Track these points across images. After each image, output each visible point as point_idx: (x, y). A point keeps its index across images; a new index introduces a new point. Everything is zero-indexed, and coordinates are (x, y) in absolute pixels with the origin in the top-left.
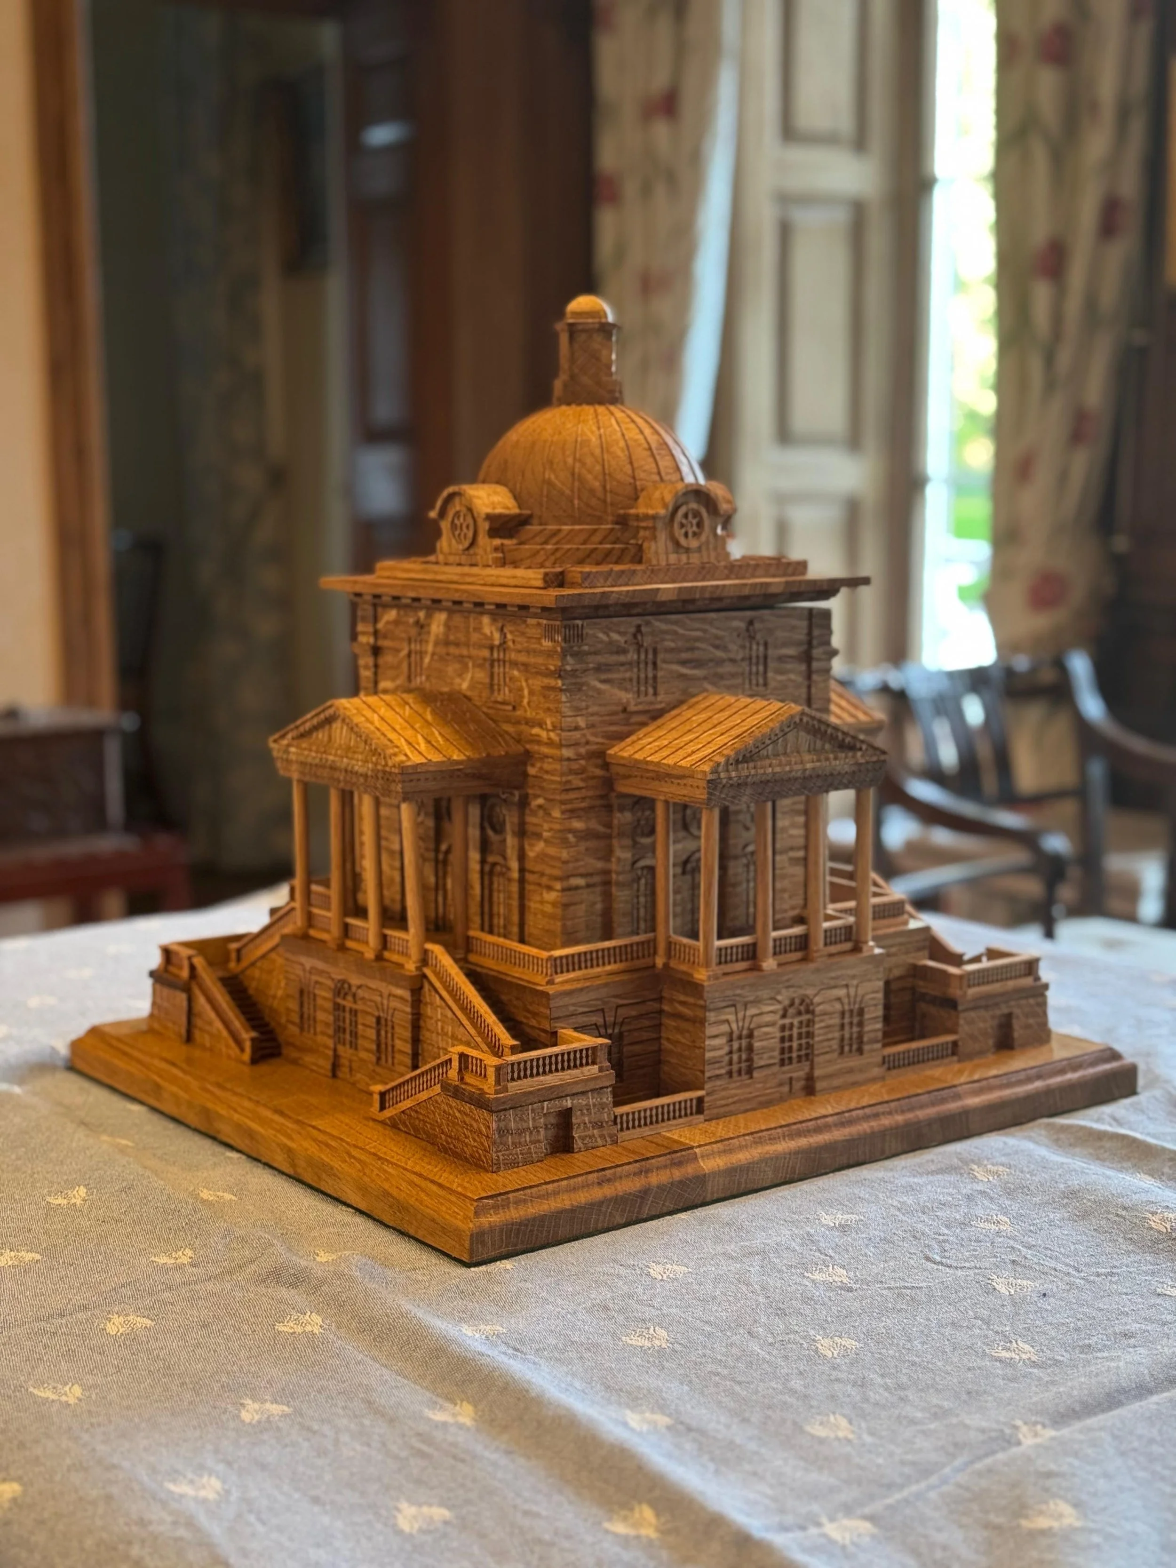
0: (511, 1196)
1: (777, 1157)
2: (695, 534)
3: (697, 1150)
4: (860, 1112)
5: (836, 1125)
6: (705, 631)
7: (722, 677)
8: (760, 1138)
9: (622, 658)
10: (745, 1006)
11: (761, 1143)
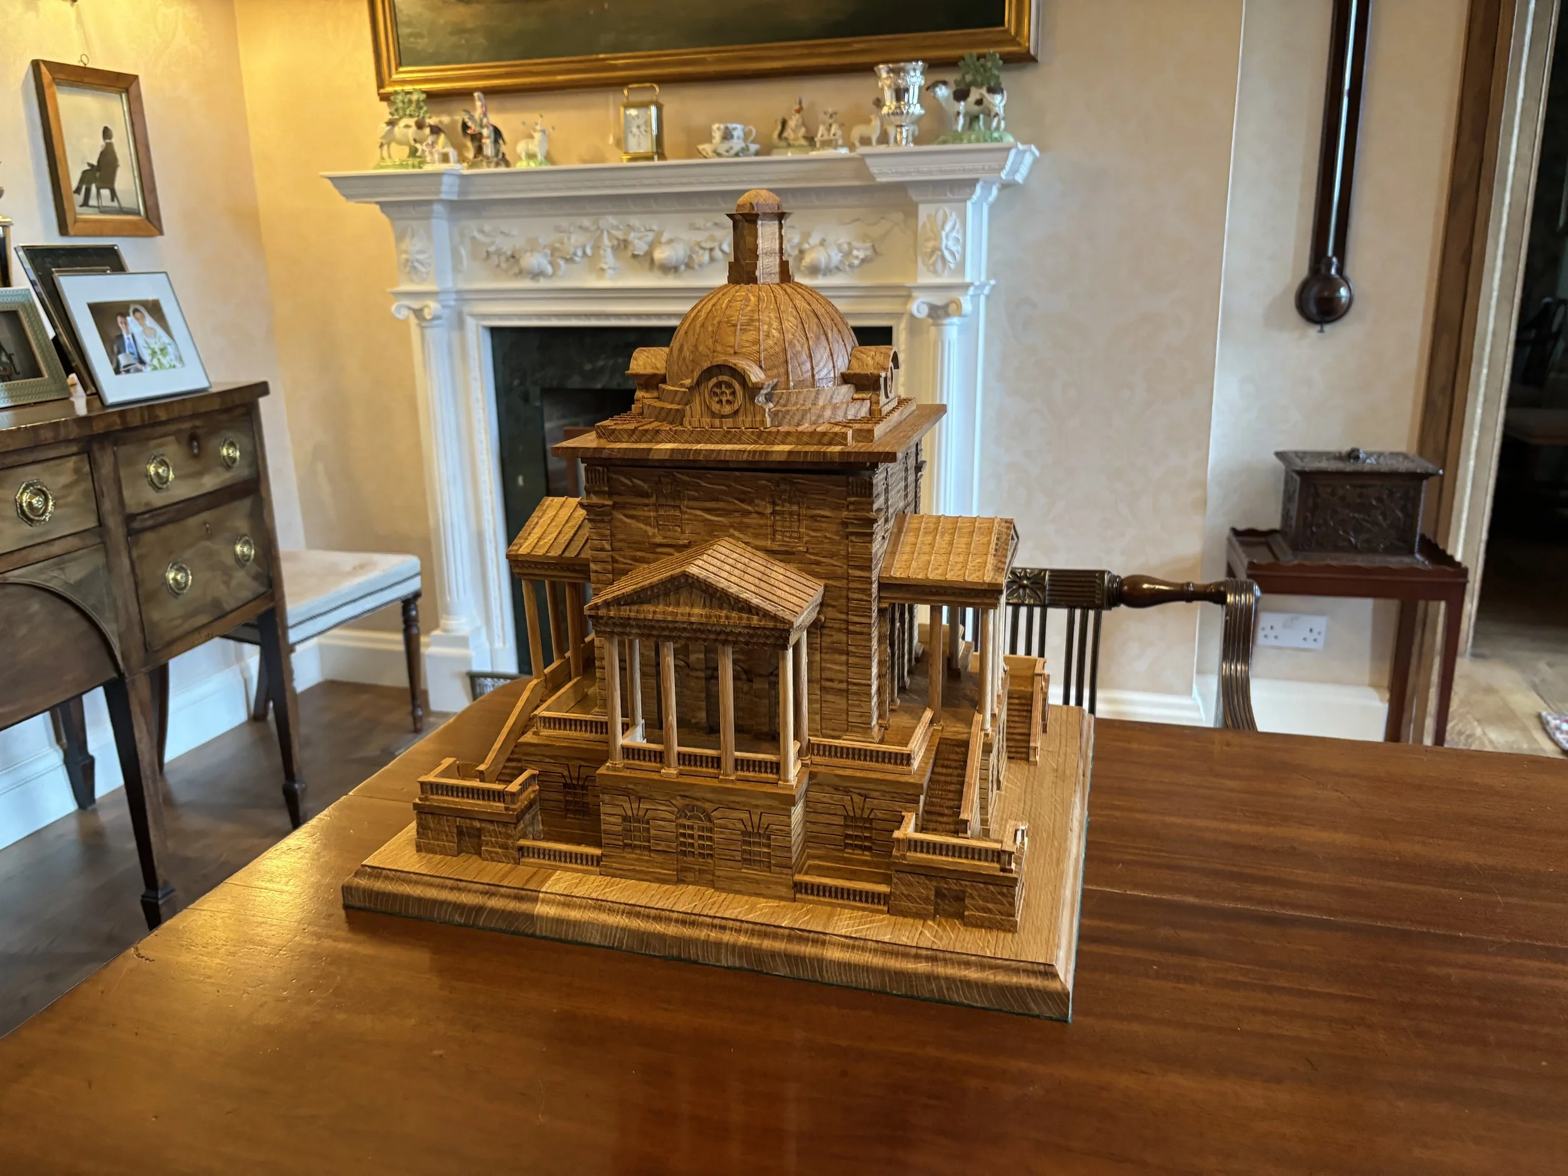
0: (384, 872)
1: (604, 926)
2: (728, 402)
3: (541, 895)
4: (709, 920)
5: (677, 921)
6: (728, 486)
7: (748, 526)
8: (601, 905)
9: (646, 501)
10: (640, 799)
11: (600, 910)
